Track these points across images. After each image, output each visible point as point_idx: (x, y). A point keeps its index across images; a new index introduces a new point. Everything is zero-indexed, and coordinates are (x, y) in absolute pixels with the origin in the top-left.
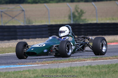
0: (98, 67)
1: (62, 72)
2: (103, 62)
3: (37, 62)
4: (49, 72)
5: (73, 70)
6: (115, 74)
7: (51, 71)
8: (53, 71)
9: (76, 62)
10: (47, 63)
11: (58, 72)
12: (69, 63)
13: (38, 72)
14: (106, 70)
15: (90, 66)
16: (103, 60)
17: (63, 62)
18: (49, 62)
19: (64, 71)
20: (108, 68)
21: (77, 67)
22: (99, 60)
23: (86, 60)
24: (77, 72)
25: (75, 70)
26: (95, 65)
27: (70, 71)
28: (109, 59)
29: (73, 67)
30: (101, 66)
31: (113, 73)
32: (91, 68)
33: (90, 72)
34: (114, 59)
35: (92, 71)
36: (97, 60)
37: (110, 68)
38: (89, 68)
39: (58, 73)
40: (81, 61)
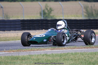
0: (52, 56)
1: (22, 59)
2: (59, 51)
3: (5, 50)
4: (11, 58)
5: (31, 57)
6: (65, 61)
7: (13, 58)
8: (14, 58)
9: (37, 51)
10: (13, 52)
11: (19, 58)
12: (31, 51)
13: (2, 59)
14: (58, 58)
15: (46, 54)
16: (60, 49)
17: (26, 51)
18: (14, 50)
19: (23, 58)
20: (61, 56)
21: (35, 55)
22: (56, 50)
23: (45, 49)
24: (34, 59)
25: (33, 58)
26: (50, 54)
27: (28, 58)
28: (65, 49)
29: (31, 55)
30: (54, 55)
31: (63, 61)
32: (47, 56)
33: (44, 59)
34: (69, 49)
35: (47, 59)
36: (55, 50)
37: (62, 56)
38: (44, 56)
39: (18, 60)
40: (41, 50)
